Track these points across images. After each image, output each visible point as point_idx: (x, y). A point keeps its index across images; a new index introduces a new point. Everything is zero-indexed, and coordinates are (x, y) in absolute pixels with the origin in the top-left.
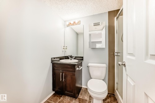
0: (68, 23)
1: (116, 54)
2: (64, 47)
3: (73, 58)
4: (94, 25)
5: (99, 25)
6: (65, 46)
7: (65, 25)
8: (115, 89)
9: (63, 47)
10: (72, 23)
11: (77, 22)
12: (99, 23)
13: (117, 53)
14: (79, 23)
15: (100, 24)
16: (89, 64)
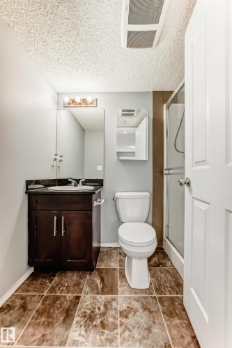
0: (67, 100)
1: (165, 172)
2: (57, 157)
3: (80, 183)
4: (123, 115)
5: (133, 115)
6: (59, 154)
7: (58, 103)
8: (164, 237)
9: (54, 157)
10: (78, 100)
11: (89, 100)
12: (134, 111)
13: (168, 169)
14: (95, 103)
15: (135, 113)
16: (118, 195)
